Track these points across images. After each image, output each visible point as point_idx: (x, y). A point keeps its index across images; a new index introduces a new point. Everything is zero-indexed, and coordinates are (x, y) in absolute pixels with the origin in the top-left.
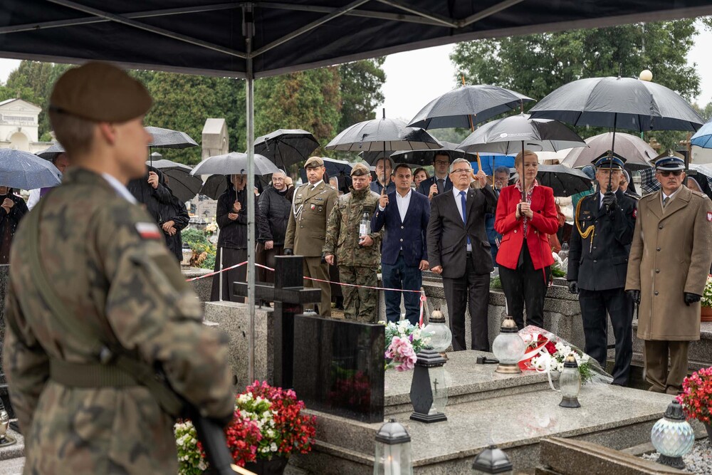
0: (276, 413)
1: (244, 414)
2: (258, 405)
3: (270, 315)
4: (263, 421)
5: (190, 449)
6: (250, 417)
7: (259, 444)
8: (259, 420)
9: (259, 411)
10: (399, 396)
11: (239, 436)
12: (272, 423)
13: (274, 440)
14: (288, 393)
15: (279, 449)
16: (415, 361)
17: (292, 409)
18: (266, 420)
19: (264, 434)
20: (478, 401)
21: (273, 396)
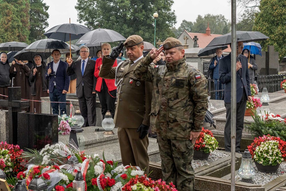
0: (11, 155)
2: (3, 152)
3: (7, 113)
7: (4, 169)
8: (4, 158)
9: (3, 155)
12: (10, 159)
13: (11, 167)
14: (16, 147)
15: (13, 170)
16: (70, 131)
18: (7, 158)
19: (6, 164)
20: (97, 146)
21: (10, 148)
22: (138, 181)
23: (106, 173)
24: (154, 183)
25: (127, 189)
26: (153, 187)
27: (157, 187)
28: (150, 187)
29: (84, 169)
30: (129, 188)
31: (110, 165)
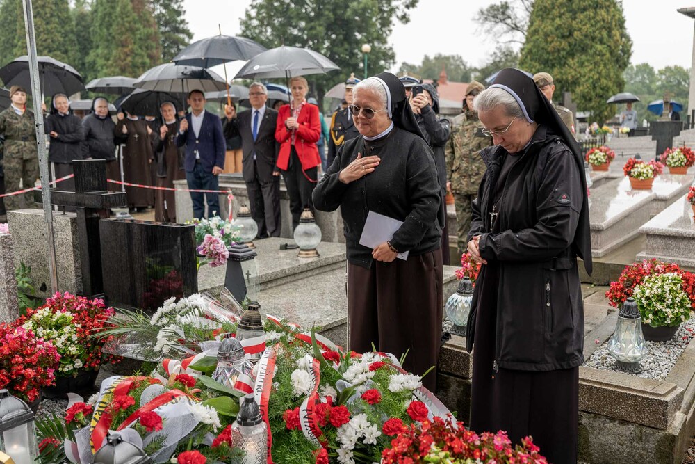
0: (79, 326)
1: (41, 331)
2: (58, 320)
3: (74, 221)
4: (63, 338)
6: (48, 335)
7: (60, 363)
8: (59, 337)
9: (58, 327)
11: (28, 363)
12: (75, 338)
13: (78, 357)
15: (84, 364)
16: (227, 257)
18: (67, 336)
19: (65, 351)
20: (285, 284)
21: (77, 306)
23: (322, 388)
29: (262, 383)
31: (331, 362)
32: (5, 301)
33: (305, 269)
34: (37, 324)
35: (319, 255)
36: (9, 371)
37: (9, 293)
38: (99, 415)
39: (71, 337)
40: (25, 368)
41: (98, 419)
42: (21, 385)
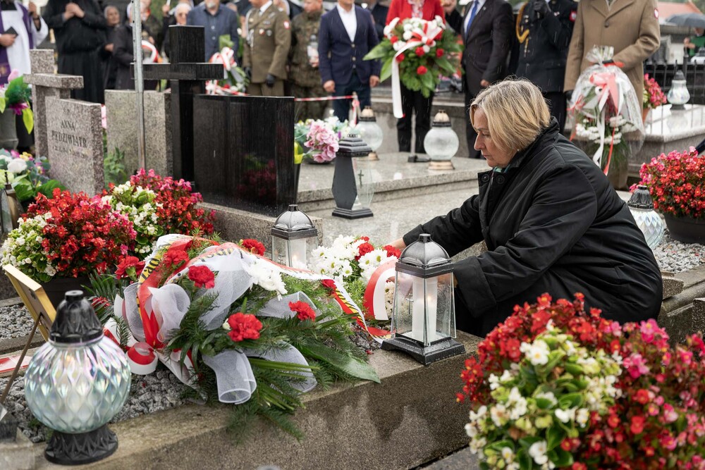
0: (161, 206)
1: (120, 206)
2: (138, 197)
3: (168, 97)
4: (142, 215)
5: (35, 250)
6: (127, 211)
7: (137, 243)
8: (138, 214)
9: (139, 204)
10: (321, 191)
11: (99, 232)
12: (154, 217)
14: (181, 184)
16: (336, 150)
17: (183, 202)
18: (146, 214)
19: (143, 230)
20: (408, 197)
21: (161, 186)
22: (551, 321)
24: (618, 333)
25: (502, 353)
26: (616, 353)
27: (637, 356)
28: (601, 353)
30: (508, 348)
32: (92, 179)
33: (435, 183)
34: (119, 199)
35: (454, 169)
36: (79, 238)
37: (96, 170)
38: (149, 272)
39: (150, 216)
40: (95, 237)
41: (147, 276)
42: (91, 255)
